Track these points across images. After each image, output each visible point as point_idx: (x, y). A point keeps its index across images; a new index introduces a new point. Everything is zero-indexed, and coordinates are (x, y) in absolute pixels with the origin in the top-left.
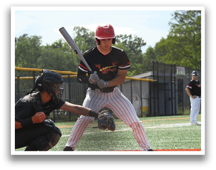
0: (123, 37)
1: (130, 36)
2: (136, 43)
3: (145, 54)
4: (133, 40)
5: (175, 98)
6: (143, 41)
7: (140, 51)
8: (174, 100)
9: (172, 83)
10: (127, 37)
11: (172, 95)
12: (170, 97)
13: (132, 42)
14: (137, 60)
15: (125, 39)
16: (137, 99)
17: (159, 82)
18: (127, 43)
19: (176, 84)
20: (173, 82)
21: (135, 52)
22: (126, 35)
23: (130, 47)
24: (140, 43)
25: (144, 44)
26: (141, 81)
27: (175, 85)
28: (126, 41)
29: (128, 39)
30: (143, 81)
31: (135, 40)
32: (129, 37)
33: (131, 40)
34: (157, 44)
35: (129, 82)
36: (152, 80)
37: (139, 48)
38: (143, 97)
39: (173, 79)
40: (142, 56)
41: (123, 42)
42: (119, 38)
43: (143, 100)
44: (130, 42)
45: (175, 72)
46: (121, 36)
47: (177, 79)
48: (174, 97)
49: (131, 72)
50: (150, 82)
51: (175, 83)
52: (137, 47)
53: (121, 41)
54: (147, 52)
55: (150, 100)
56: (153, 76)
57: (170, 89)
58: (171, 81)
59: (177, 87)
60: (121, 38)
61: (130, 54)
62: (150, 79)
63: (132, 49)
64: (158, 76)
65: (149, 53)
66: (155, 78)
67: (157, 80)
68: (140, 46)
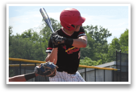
0: (90, 28)
1: (96, 27)
2: (102, 34)
3: (111, 44)
6: (109, 32)
7: (106, 41)
13: (98, 33)
14: (103, 50)
15: (91, 30)
17: (122, 71)
18: (94, 34)
21: (101, 42)
22: (92, 27)
23: (96, 37)
24: (106, 34)
25: (110, 35)
26: (104, 70)
28: (92, 33)
29: (94, 30)
30: (107, 69)
31: (100, 31)
33: (96, 31)
34: (122, 35)
35: (93, 70)
36: (115, 69)
37: (104, 39)
40: (107, 46)
41: (90, 33)
44: (96, 33)
46: (88, 27)
49: (97, 61)
50: (113, 71)
52: (103, 38)
53: (88, 32)
54: (113, 43)
56: (116, 65)
60: (87, 29)
61: (97, 44)
62: (113, 68)
63: (98, 39)
64: (121, 66)
65: (114, 44)
66: (118, 67)
67: (119, 69)
68: (106, 37)
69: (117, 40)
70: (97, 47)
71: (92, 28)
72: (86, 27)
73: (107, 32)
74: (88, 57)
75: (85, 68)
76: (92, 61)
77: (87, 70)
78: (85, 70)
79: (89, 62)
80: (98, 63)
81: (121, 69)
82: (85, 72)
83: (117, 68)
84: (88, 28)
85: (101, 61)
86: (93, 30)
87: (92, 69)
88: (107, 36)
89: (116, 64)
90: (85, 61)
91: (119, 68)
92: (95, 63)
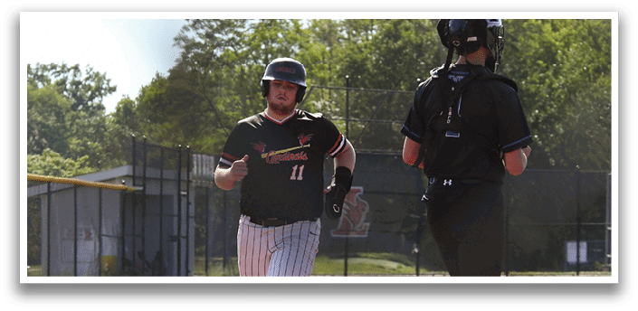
0: (58, 69)
1: (76, 68)
2: (89, 88)
3: (113, 115)
4: (82, 77)
5: (187, 237)
6: (109, 81)
7: (101, 107)
8: (183, 242)
9: (179, 195)
10: (69, 70)
11: (179, 228)
12: (176, 233)
13: (80, 83)
14: (91, 130)
15: (62, 76)
16: (88, 238)
17: (148, 192)
18: (68, 86)
19: (192, 199)
20: (183, 193)
21: (86, 108)
22: (64, 66)
23: (74, 95)
24: (100, 86)
25: (113, 90)
26: (100, 189)
27: (188, 203)
28: (63, 82)
29: (70, 76)
30: (106, 188)
31: (87, 79)
32: (72, 71)
33: (77, 79)
34: (144, 90)
35: (70, 188)
36: (131, 187)
37: (96, 100)
38: (104, 232)
39: (183, 186)
40: (103, 120)
41: (58, 84)
42: (45, 74)
43: (104, 239)
44: (77, 84)
45: (189, 168)
46: (54, 67)
47: (193, 185)
48: (183, 233)
49: (75, 160)
50: (124, 193)
51: (187, 196)
52: (91, 98)
53: (54, 80)
54: (118, 110)
55: (122, 240)
56: (133, 178)
57: (176, 212)
58: (179, 191)
59: (192, 208)
60: (51, 72)
61: (75, 113)
62: (124, 184)
63: (80, 100)
64: (145, 178)
65: (121, 114)
66: (137, 183)
67: (141, 188)
68: (101, 95)
69: (131, 102)
70: (77, 121)
71: (66, 69)
72: (49, 67)
73: (105, 82)
74: (52, 149)
75: (49, 182)
76: (61, 160)
77: (54, 188)
78: (49, 187)
79: (54, 162)
80: (77, 165)
81: (144, 188)
82: (49, 193)
83: (134, 185)
84: (54, 70)
85: (87, 160)
86: (66, 75)
87: (67, 186)
88: (103, 91)
89: (132, 174)
90: (44, 160)
91: (139, 186)
92: (71, 164)
